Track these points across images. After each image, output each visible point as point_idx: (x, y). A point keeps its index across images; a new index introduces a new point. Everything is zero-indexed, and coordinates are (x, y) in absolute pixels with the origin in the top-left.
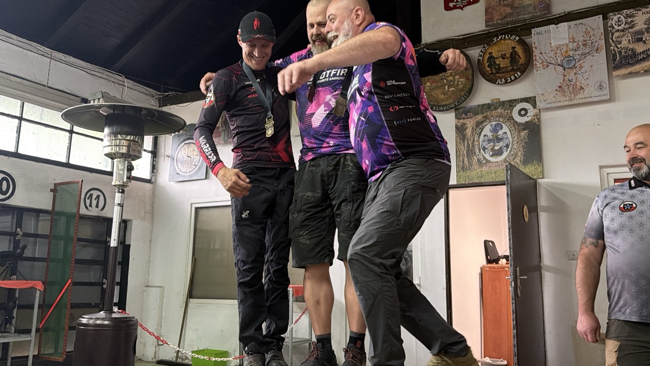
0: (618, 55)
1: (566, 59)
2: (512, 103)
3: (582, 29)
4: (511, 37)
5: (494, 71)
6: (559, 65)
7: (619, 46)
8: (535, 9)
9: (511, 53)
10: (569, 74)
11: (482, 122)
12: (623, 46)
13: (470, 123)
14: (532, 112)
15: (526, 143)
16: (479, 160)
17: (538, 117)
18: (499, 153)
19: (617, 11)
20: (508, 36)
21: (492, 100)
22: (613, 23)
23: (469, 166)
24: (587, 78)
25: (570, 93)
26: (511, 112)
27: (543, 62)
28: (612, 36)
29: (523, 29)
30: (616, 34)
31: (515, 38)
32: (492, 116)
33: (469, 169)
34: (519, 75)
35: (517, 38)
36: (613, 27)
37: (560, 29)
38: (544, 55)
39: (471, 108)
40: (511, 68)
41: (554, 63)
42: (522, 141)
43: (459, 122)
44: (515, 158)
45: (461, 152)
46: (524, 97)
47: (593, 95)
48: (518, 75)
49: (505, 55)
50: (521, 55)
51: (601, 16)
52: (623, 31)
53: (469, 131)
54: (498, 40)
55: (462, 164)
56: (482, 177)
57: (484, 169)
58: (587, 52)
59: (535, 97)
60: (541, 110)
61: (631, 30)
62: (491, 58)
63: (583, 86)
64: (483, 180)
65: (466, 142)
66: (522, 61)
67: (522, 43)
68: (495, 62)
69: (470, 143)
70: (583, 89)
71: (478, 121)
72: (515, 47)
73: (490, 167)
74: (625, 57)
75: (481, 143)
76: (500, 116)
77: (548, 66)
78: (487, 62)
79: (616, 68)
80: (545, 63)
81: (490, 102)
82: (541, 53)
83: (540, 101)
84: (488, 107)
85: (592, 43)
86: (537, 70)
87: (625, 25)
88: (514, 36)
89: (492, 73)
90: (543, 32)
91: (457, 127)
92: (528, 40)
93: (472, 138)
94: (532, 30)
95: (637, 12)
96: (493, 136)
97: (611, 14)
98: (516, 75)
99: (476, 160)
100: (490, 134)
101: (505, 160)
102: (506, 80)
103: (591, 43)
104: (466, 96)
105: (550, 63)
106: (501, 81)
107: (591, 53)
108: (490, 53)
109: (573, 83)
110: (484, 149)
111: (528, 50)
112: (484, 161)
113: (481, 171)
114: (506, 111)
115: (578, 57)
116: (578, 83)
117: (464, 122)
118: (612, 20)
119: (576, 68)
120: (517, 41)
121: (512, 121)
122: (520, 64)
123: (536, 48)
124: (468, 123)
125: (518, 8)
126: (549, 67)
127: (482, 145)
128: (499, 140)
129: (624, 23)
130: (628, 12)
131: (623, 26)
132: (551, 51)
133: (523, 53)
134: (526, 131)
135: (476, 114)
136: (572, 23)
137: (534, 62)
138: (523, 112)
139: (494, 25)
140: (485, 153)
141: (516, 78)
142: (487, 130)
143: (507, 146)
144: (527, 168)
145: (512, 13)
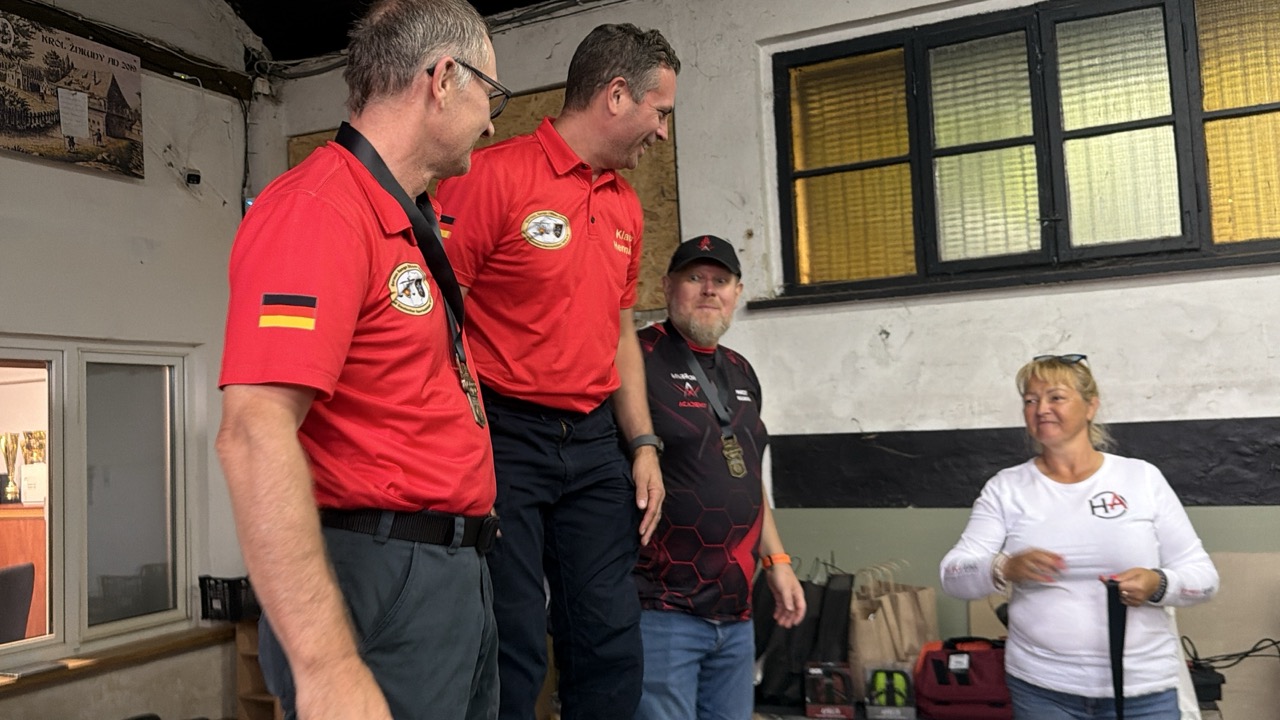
12: (7, 88)
52: (9, 55)
61: (22, 61)
74: (9, 111)
87: (14, 45)
95: (34, 30)
129: (12, 42)
130: (21, 23)
131: (10, 45)
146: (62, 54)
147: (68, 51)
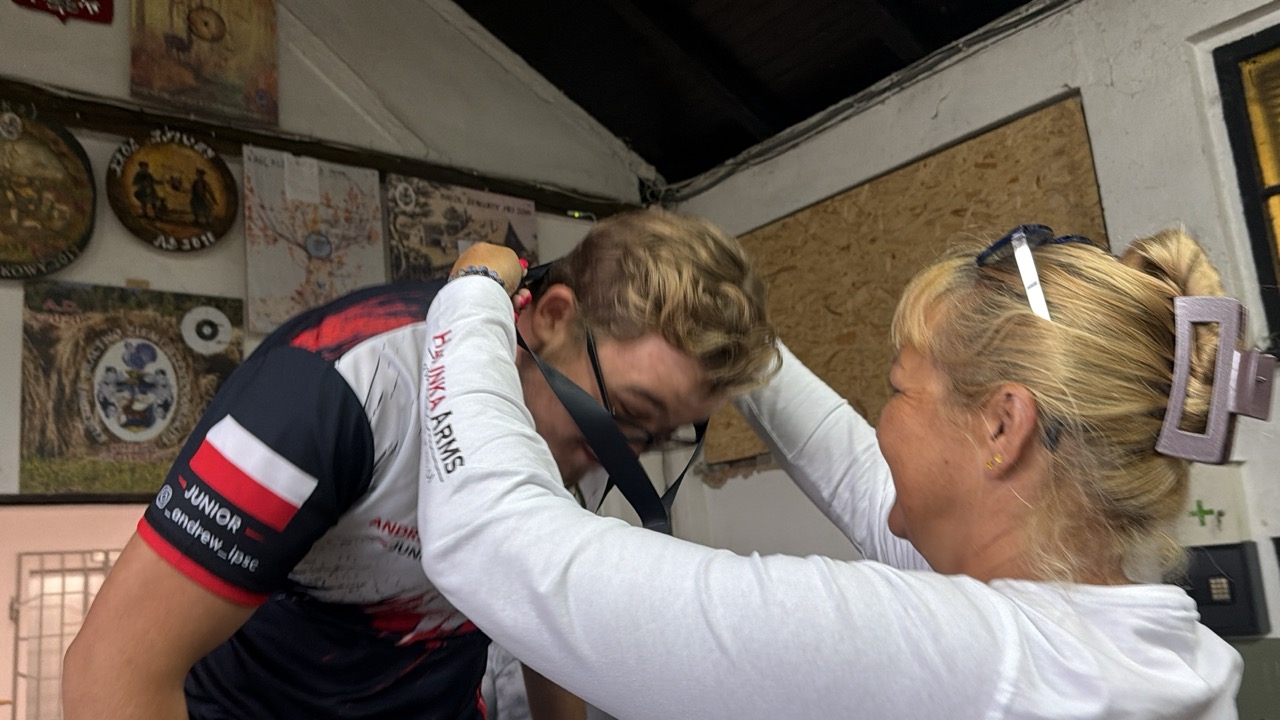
0: (404, 261)
2: (182, 302)
3: (343, 185)
6: (299, 245)
7: (405, 243)
8: (249, 102)
9: (195, 182)
10: (318, 270)
11: (103, 333)
12: (411, 246)
13: (69, 329)
16: (89, 433)
18: (143, 420)
19: (402, 175)
20: (189, 139)
21: (129, 281)
22: (397, 194)
23: (60, 447)
26: (181, 323)
27: (266, 228)
30: (401, 219)
32: (131, 323)
33: (61, 453)
34: (212, 239)
36: (397, 204)
37: (303, 168)
38: (268, 212)
39: (73, 289)
40: (193, 218)
41: (291, 238)
42: (201, 398)
43: (36, 320)
45: (37, 404)
46: (212, 294)
48: (208, 239)
49: (180, 183)
51: (376, 173)
52: (412, 216)
53: (64, 351)
54: (164, 139)
55: (37, 437)
56: (95, 480)
57: (104, 458)
58: (352, 236)
59: (244, 302)
62: (143, 177)
64: (98, 488)
65: (54, 377)
66: (219, 208)
67: (218, 165)
69: (66, 382)
71: (93, 329)
72: (204, 172)
73: (118, 453)
74: (414, 267)
75: (97, 388)
76: (149, 328)
77: (276, 240)
78: (134, 184)
82: (262, 207)
84: (122, 296)
85: (361, 220)
86: (253, 243)
87: (415, 206)
88: (203, 146)
90: (268, 162)
91: (27, 330)
92: (233, 167)
93: (72, 371)
94: (244, 147)
96: (130, 373)
97: (394, 176)
98: (204, 238)
99: (82, 432)
100: (123, 369)
101: (159, 443)
102: (179, 243)
103: (358, 220)
104: (72, 252)
105: (281, 235)
106: (167, 242)
107: (358, 239)
108: (143, 165)
109: (323, 293)
110: (106, 404)
111: (232, 188)
112: (104, 438)
113: (94, 463)
114: (167, 318)
115: (336, 241)
116: (334, 294)
117: (51, 320)
118: (396, 188)
119: (331, 262)
120: (210, 159)
121: (180, 346)
122: (213, 213)
123: (251, 190)
124: (62, 325)
125: (211, 82)
126: (277, 243)
127: (100, 392)
128: (146, 386)
129: (414, 203)
130: (421, 184)
132: (284, 209)
134: (212, 376)
135: (87, 307)
136: (327, 166)
137: (247, 222)
138: (207, 330)
139: (150, 98)
140: (107, 416)
141: (203, 246)
142: (116, 357)
143: (166, 406)
145: (196, 89)
146: (459, 208)
147: (465, 204)
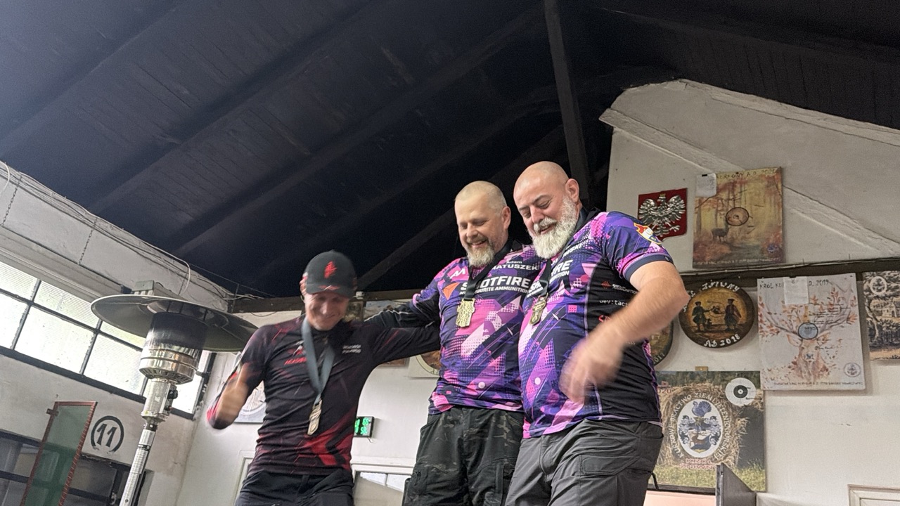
0: (877, 331)
1: (805, 325)
2: (725, 376)
3: (829, 287)
4: (728, 285)
5: (702, 328)
6: (794, 333)
7: (879, 318)
8: (763, 253)
9: (728, 307)
10: (808, 347)
11: (682, 397)
12: (884, 319)
13: (665, 396)
14: (753, 393)
15: (743, 436)
16: (674, 452)
17: (762, 401)
18: (704, 445)
19: (876, 271)
20: (724, 284)
21: (697, 368)
22: (871, 285)
24: (834, 357)
25: (810, 374)
26: (724, 389)
27: (772, 326)
28: (869, 302)
29: (746, 278)
30: (875, 302)
31: (733, 288)
32: (697, 391)
34: (738, 338)
35: (737, 288)
36: (871, 292)
37: (797, 284)
38: (773, 315)
39: (667, 376)
40: (726, 327)
41: (788, 329)
42: (737, 432)
44: (727, 456)
46: (743, 370)
47: (843, 381)
48: (735, 338)
49: (719, 309)
50: (741, 312)
51: (854, 275)
52: (884, 298)
54: (710, 287)
56: (677, 478)
57: (682, 466)
58: (834, 320)
59: (759, 372)
60: (767, 392)
61: (895, 299)
62: (699, 310)
63: (827, 366)
64: (678, 483)
66: (742, 319)
67: (742, 295)
68: (704, 316)
70: (827, 370)
71: (676, 395)
72: (733, 300)
73: (690, 464)
74: (887, 334)
75: (678, 427)
76: (707, 393)
77: (778, 332)
78: (693, 315)
79: (874, 347)
80: (774, 328)
81: (694, 370)
82: (769, 313)
83: (766, 379)
84: (692, 376)
85: (841, 308)
86: (763, 336)
87: (887, 291)
88: (732, 285)
89: (699, 331)
90: (774, 285)
92: (751, 293)
93: (667, 419)
94: (758, 280)
96: (696, 418)
97: (867, 274)
98: (733, 338)
99: (671, 452)
100: (692, 416)
101: (713, 459)
102: (719, 343)
103: (839, 309)
104: (661, 356)
105: (782, 328)
106: (712, 343)
107: (839, 322)
108: (698, 303)
109: (813, 360)
110: (683, 436)
111: (752, 307)
112: (682, 455)
113: (677, 468)
114: (717, 386)
115: (822, 325)
116: (820, 361)
118: (870, 281)
119: (818, 340)
120: (737, 292)
121: (725, 402)
122: (739, 323)
123: (762, 305)
124: (662, 395)
125: (739, 248)
126: (779, 334)
127: (680, 430)
128: (705, 426)
129: (886, 289)
130: (892, 274)
131: (884, 291)
132: (784, 312)
133: (744, 309)
134: (743, 419)
135: (674, 384)
136: (814, 279)
137: (760, 324)
138: (741, 392)
139: (703, 266)
140: (684, 443)
141: (733, 342)
142: (688, 410)
143: (716, 437)
144: (743, 474)
145: (730, 255)
